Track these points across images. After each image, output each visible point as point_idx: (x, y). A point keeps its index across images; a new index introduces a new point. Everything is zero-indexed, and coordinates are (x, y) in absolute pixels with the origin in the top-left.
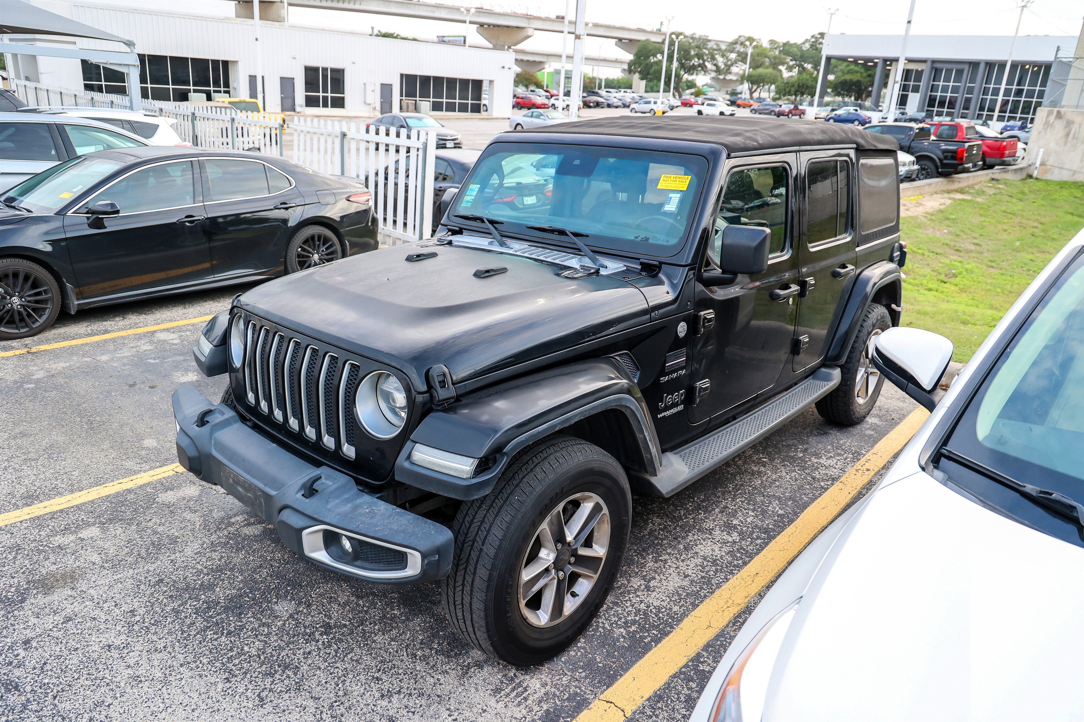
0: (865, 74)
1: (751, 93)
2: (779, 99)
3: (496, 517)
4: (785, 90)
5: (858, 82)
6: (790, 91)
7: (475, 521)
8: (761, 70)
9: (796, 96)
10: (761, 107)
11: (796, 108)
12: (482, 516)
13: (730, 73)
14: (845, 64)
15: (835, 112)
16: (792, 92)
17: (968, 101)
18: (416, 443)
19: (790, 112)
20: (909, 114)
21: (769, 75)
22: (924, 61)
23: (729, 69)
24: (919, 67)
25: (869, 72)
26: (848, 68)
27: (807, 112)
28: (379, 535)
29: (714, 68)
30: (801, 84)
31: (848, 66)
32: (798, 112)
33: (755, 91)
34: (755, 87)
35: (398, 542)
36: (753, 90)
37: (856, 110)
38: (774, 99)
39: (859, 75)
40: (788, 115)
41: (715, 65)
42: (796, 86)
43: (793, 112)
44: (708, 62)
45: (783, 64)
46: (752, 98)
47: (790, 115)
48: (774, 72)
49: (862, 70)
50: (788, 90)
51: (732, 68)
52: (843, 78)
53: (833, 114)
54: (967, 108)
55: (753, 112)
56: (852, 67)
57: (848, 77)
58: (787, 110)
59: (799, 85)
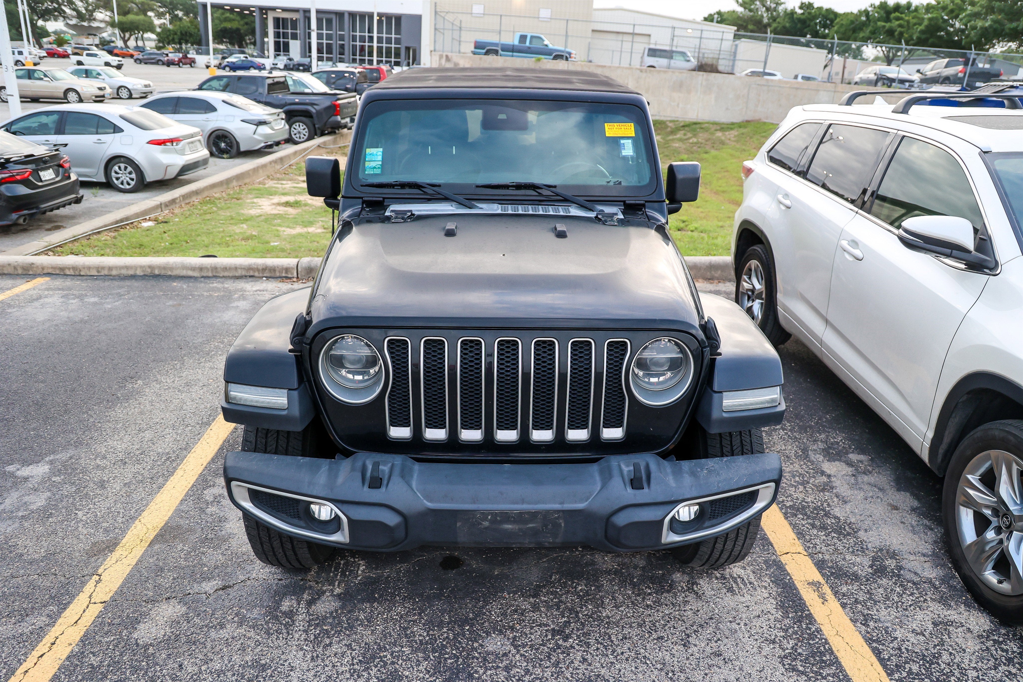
0: (242, 22)
1: (125, 42)
2: (163, 47)
3: (751, 437)
4: (168, 37)
5: (238, 30)
6: (173, 39)
7: (735, 448)
8: (131, 17)
9: (180, 44)
10: (145, 57)
11: (185, 57)
12: (739, 441)
13: (95, 19)
14: (220, 11)
15: (227, 60)
16: (177, 40)
17: (342, 46)
18: (721, 392)
19: (180, 61)
20: (295, 60)
21: (142, 22)
22: (296, 10)
23: (92, 15)
24: (294, 16)
25: (246, 20)
26: (224, 16)
27: (197, 60)
28: (741, 484)
29: (74, 13)
30: (184, 32)
31: (223, 14)
32: (188, 61)
33: (129, 39)
34: (127, 35)
35: (759, 482)
36: (126, 38)
37: (246, 57)
38: (158, 48)
39: (236, 22)
40: (178, 64)
41: (74, 10)
42: (179, 33)
43: (183, 60)
44: (65, 6)
45: (152, 10)
46: (127, 47)
47: (181, 64)
48: (146, 19)
49: (238, 18)
50: (171, 38)
51: (94, 14)
52: (222, 26)
53: (225, 62)
54: (343, 54)
55: (138, 61)
56: (228, 15)
57: (228, 25)
58: (176, 59)
59: (181, 33)
